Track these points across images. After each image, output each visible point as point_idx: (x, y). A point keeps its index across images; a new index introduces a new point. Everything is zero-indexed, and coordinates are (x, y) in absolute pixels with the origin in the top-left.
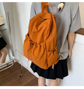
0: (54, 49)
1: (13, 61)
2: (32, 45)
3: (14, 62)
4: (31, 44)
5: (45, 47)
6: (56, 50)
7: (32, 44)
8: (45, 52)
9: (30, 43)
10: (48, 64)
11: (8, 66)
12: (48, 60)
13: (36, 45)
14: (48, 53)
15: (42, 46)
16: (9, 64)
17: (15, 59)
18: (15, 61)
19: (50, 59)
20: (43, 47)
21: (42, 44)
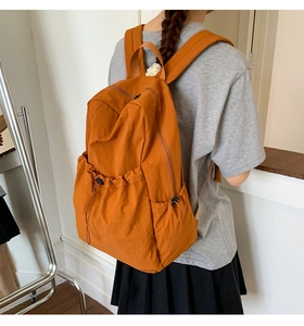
0: (176, 194)
1: (53, 281)
2: (97, 185)
3: (57, 284)
4: (93, 183)
5: (141, 185)
6: (184, 197)
7: (98, 181)
8: (143, 204)
9: (90, 179)
10: (161, 252)
11: (34, 300)
12: (159, 235)
13: (111, 182)
14: (157, 208)
15: (131, 182)
16: (38, 292)
17: (58, 273)
18: (59, 281)
19: (163, 229)
20: (136, 183)
21: (130, 177)
